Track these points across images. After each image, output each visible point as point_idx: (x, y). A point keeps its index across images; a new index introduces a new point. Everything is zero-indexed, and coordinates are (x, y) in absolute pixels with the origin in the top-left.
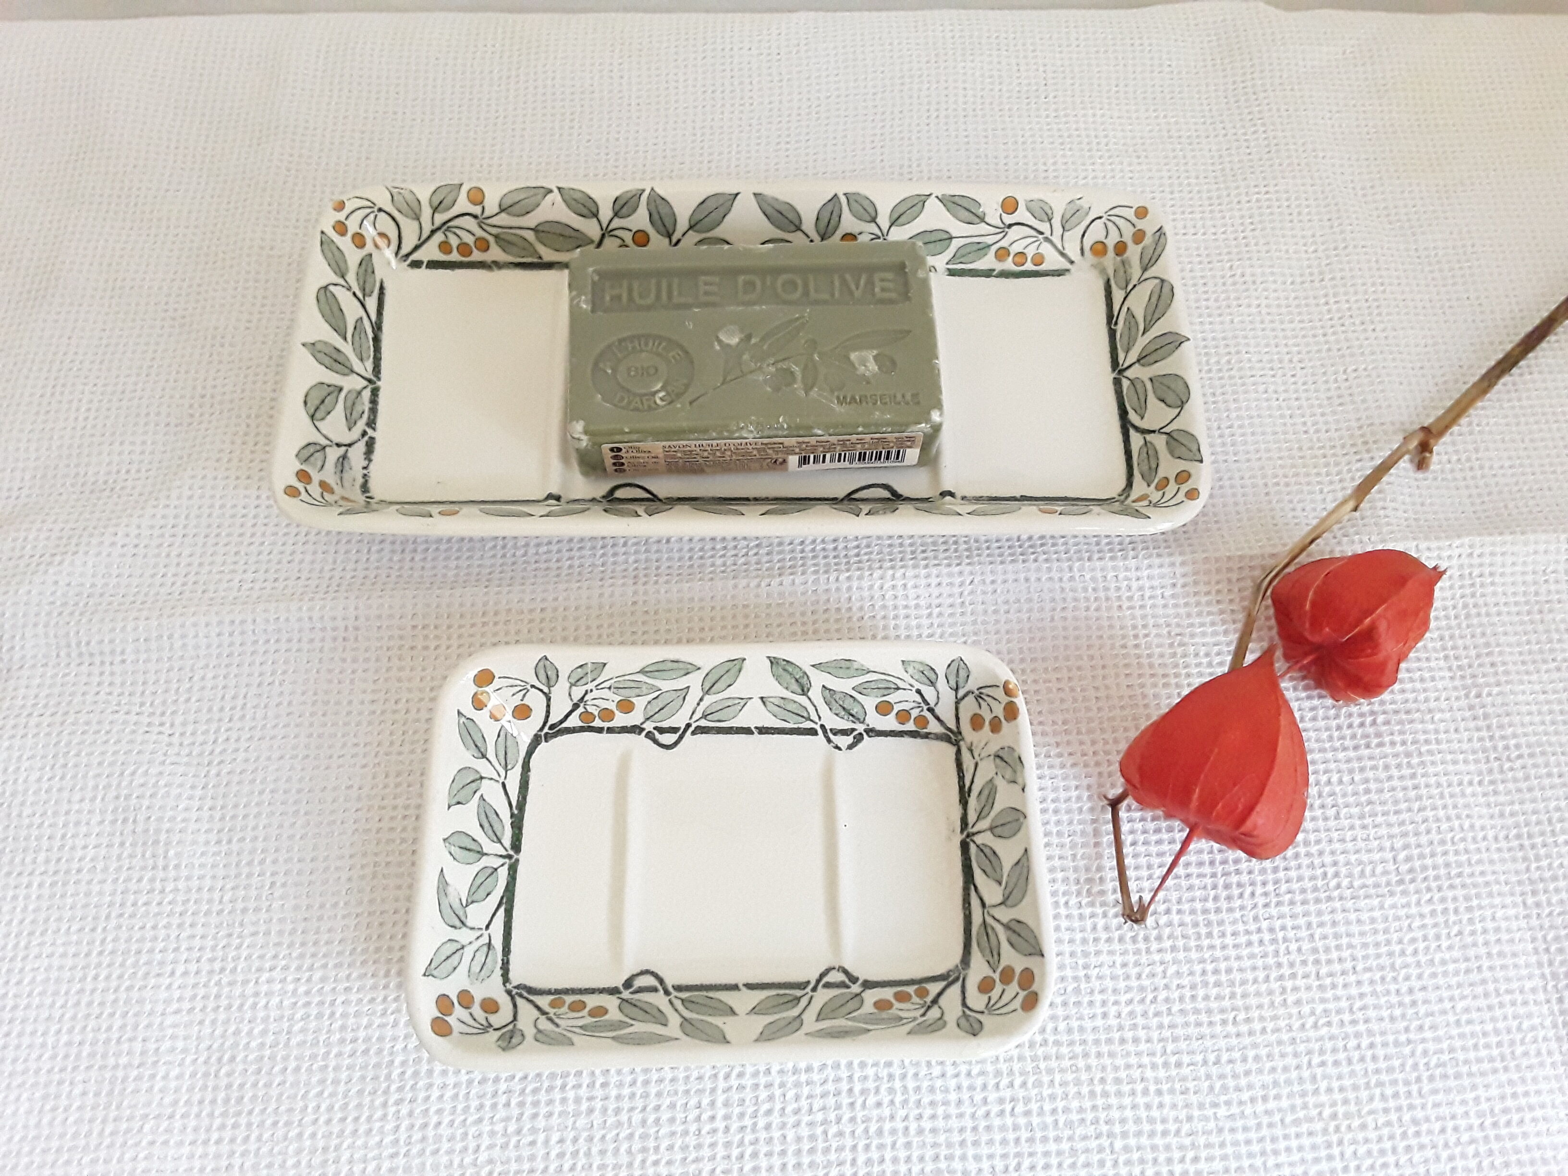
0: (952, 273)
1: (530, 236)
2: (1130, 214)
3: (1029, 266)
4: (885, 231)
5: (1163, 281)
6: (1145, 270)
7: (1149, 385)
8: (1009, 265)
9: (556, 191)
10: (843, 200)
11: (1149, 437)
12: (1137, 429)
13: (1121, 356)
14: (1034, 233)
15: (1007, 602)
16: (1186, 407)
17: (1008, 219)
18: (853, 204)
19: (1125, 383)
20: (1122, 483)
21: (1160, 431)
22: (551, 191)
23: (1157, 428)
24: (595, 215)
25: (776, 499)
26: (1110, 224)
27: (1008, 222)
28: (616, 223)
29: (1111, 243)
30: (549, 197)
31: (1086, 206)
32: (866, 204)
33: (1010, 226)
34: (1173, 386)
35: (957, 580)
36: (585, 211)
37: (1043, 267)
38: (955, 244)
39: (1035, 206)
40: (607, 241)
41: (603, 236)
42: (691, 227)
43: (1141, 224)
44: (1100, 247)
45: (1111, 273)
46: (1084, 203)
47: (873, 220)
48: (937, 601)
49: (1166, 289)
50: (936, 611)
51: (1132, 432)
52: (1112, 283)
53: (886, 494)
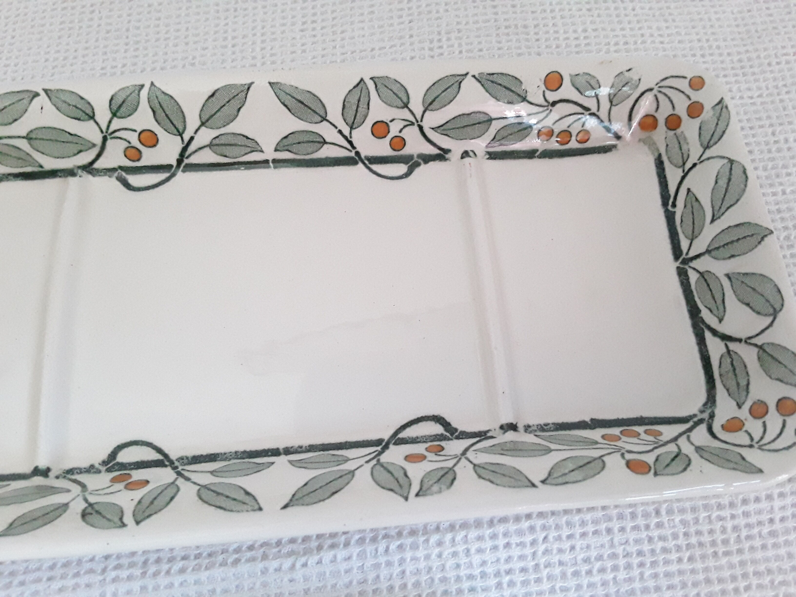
0: (493, 156)
1: (23, 144)
2: (684, 85)
3: (573, 144)
4: (419, 117)
5: (731, 162)
6: (707, 147)
7: (726, 283)
8: (554, 145)
9: (43, 93)
10: (371, 85)
11: (733, 346)
12: (714, 332)
13: (684, 244)
14: (579, 110)
15: (586, 560)
16: (780, 316)
17: (552, 96)
18: (382, 89)
19: (693, 277)
20: (703, 397)
21: (747, 341)
22: (37, 95)
23: (743, 335)
24: (92, 117)
25: (312, 448)
26: (660, 97)
27: (551, 100)
28: (117, 124)
29: (661, 118)
30: (36, 100)
31: (636, 78)
32: (395, 88)
33: (554, 104)
34: (759, 289)
35: (528, 539)
36: (79, 114)
37: (588, 145)
38: (495, 126)
39: (581, 81)
40: (110, 143)
41: (105, 139)
42: (203, 124)
43: (696, 96)
44: (650, 120)
45: (663, 150)
46: (634, 76)
47: (406, 106)
48: (507, 567)
49: (737, 171)
50: (506, 579)
51: (708, 335)
52: (665, 158)
53: (438, 429)
